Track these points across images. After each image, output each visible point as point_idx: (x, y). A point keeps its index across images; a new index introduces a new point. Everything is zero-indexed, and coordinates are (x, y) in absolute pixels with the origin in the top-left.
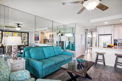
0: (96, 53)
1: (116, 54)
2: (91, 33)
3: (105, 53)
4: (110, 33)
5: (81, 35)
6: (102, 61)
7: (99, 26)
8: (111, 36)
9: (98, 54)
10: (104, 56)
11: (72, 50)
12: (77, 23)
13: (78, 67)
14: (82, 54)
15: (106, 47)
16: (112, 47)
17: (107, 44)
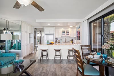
0: (41, 50)
1: (55, 50)
2: (40, 32)
3: (48, 49)
4: (53, 33)
5: (29, 34)
6: (46, 56)
7: (45, 27)
8: (53, 35)
9: (43, 51)
10: (47, 52)
11: (19, 50)
12: (23, 21)
13: (15, 70)
14: (30, 53)
15: (48, 44)
16: (53, 44)
17: (50, 42)
